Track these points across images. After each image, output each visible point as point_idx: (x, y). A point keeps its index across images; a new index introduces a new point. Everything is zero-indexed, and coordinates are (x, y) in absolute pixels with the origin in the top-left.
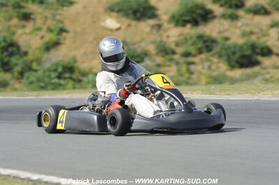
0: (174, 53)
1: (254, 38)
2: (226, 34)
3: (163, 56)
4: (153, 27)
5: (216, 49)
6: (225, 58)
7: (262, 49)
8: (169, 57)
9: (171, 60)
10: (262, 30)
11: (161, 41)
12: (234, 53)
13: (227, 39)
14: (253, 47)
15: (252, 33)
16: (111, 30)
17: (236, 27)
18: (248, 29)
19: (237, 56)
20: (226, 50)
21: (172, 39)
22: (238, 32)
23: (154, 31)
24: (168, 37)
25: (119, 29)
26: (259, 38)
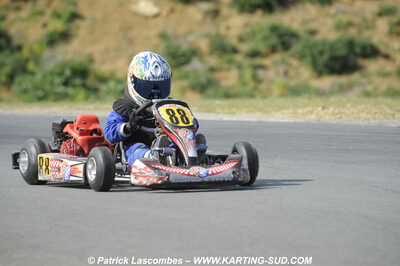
0: (235, 51)
1: (352, 32)
2: (313, 26)
3: (219, 56)
4: (207, 13)
5: (296, 47)
6: (310, 60)
7: (364, 47)
8: (227, 57)
9: (230, 62)
10: (365, 19)
11: (218, 35)
12: (322, 53)
13: (313, 33)
14: (351, 44)
15: (350, 24)
16: (146, 17)
17: (328, 15)
18: (344, 19)
19: (325, 57)
20: (311, 48)
21: (234, 32)
22: (330, 22)
23: (208, 19)
24: (228, 28)
25: (157, 16)
26: (360, 32)
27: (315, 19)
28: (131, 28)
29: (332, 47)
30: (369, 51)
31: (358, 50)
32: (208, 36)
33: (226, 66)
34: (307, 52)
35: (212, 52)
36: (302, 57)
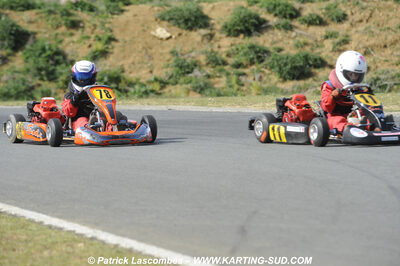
0: (225, 63)
1: (308, 49)
2: (280, 45)
3: (213, 67)
4: (205, 36)
5: (268, 60)
6: (277, 69)
7: (316, 60)
8: (218, 67)
9: (221, 71)
10: (316, 41)
11: (212, 51)
12: (286, 64)
13: (280, 50)
14: (306, 58)
15: (306, 44)
16: (162, 39)
17: (289, 37)
18: (302, 40)
19: (289, 67)
20: (277, 61)
21: (223, 50)
22: (292, 42)
23: (205, 41)
24: (219, 47)
25: (168, 39)
26: (312, 50)
27: (281, 40)
28: (151, 48)
29: (293, 60)
30: (319, 62)
31: (311, 62)
32: (205, 53)
33: (218, 74)
34: (275, 64)
35: (208, 64)
36: (272, 67)
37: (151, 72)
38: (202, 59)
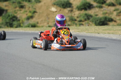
0: (75, 20)
1: (107, 15)
2: (97, 14)
3: (71, 22)
4: (69, 11)
5: (91, 19)
8: (73, 22)
10: (111, 12)
11: (72, 16)
12: (97, 20)
13: (97, 15)
14: (106, 18)
15: (107, 13)
16: (53, 12)
17: (101, 11)
18: (105, 12)
19: (98, 22)
20: (95, 19)
21: (76, 15)
22: (101, 12)
23: (69, 12)
24: (74, 14)
25: (56, 12)
26: (109, 15)
27: (98, 12)
28: (49, 15)
29: (101, 19)
30: (110, 20)
31: (107, 20)
32: (69, 17)
33: (73, 24)
34: (94, 20)
35: (69, 21)
36: (93, 22)
37: (48, 24)
38: (68, 19)
